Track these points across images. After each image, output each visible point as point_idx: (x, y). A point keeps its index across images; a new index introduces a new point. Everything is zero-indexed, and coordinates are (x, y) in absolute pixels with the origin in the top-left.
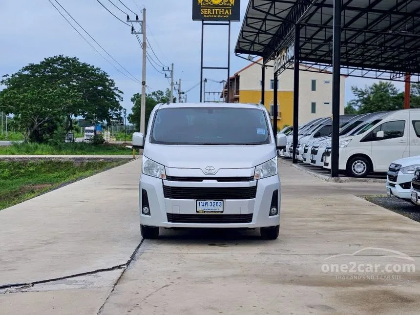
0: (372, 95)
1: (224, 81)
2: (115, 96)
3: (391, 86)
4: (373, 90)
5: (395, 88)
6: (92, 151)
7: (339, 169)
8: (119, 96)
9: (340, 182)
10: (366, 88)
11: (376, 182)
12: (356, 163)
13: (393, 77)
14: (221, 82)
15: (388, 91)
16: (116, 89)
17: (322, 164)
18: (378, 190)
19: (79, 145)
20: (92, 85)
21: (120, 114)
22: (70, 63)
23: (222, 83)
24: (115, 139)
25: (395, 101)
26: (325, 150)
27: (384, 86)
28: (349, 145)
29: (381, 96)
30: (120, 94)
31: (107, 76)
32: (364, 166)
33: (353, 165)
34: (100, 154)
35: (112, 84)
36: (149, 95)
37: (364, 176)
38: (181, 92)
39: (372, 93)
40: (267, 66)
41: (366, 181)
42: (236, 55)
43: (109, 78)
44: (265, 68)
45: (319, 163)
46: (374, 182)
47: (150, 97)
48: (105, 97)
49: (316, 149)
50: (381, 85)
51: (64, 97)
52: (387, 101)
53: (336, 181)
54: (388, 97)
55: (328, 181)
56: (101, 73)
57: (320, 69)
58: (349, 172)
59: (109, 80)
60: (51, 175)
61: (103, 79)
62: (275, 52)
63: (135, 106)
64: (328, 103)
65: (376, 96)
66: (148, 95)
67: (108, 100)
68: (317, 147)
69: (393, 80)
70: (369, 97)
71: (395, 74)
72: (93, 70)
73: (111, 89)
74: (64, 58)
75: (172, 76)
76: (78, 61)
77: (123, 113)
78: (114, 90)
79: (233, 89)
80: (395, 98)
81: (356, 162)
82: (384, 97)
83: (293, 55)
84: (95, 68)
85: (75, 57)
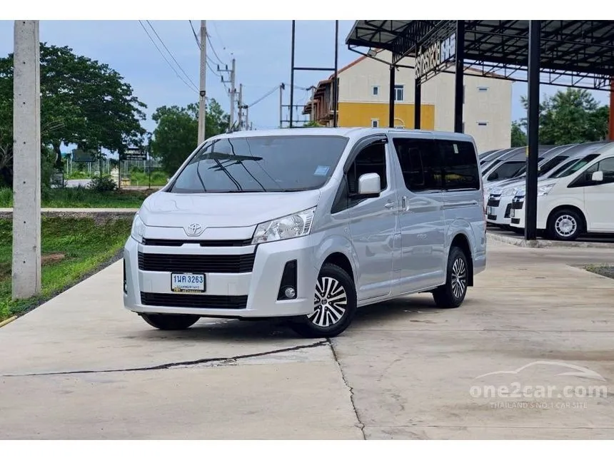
0: (554, 110)
1: (312, 87)
2: (132, 111)
3: (586, 96)
4: (556, 103)
5: (592, 100)
6: (98, 203)
7: (537, 227)
8: (139, 112)
9: (539, 247)
10: (546, 99)
11: (591, 247)
12: (561, 220)
13: (600, 84)
14: (308, 90)
15: (581, 104)
16: (135, 99)
17: (508, 221)
18: (599, 257)
19: (75, 193)
20: (95, 93)
21: (141, 141)
22: (57, 56)
23: (311, 90)
24: (128, 183)
25: (594, 121)
26: (513, 200)
27: (575, 95)
28: (553, 193)
29: (572, 113)
30: (140, 108)
31: (120, 78)
32: (573, 223)
33: (557, 221)
34: (111, 207)
35: (128, 90)
36: (183, 110)
37: (572, 239)
38: (243, 105)
39: (554, 107)
40: (398, 66)
41: (576, 246)
42: (349, 49)
43: (122, 82)
44: (396, 69)
45: (501, 220)
46: (588, 246)
47: (184, 112)
48: (116, 113)
49: (497, 199)
50: (570, 94)
51: (51, 114)
52: (581, 121)
53: (533, 245)
54: (582, 115)
55: (520, 245)
56: (110, 74)
57: (483, 71)
58: (550, 233)
59: (123, 85)
60: (60, 240)
61: (113, 83)
62: (418, 45)
63: (159, 127)
64: (485, 124)
65: (564, 112)
66: (180, 110)
67: (120, 117)
68: (499, 195)
69: (598, 89)
70: (550, 114)
71: (603, 80)
72: (95, 68)
73: (126, 100)
74: (48, 49)
75: (232, 80)
76: (72, 52)
77: (146, 139)
78: (131, 101)
79: (327, 100)
80: (593, 115)
81: (562, 217)
82: (576, 115)
83: (453, 52)
84: (100, 64)
85: (66, 47)
